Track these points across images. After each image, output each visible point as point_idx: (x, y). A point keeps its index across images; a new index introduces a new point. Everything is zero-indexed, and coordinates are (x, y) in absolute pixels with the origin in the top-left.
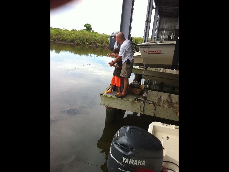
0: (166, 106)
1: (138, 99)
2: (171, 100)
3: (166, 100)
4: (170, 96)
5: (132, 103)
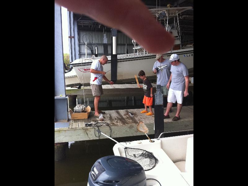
0: (119, 124)
1: (89, 125)
2: (121, 116)
3: (117, 117)
4: (118, 113)
5: (84, 131)
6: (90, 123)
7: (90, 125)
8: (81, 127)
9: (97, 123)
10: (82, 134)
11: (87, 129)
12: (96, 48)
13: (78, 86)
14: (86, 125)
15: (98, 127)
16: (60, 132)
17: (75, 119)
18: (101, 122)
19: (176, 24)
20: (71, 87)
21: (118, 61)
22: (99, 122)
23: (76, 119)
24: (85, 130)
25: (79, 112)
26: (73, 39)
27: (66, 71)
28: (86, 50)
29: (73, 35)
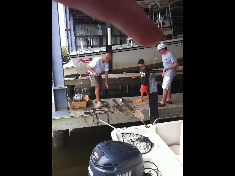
0: (116, 111)
2: (118, 104)
3: (114, 105)
4: (115, 101)
5: (83, 118)
6: (89, 111)
7: (89, 113)
8: (80, 115)
9: (95, 111)
10: (81, 122)
11: (86, 117)
12: (91, 40)
13: (75, 77)
14: (85, 113)
15: (96, 114)
16: (61, 120)
17: (74, 107)
18: (99, 110)
19: (168, 15)
20: (69, 78)
21: (113, 51)
22: (97, 110)
23: (76, 107)
24: (85, 118)
25: (78, 101)
26: (69, 32)
27: (64, 62)
28: (81, 42)
29: (69, 28)
